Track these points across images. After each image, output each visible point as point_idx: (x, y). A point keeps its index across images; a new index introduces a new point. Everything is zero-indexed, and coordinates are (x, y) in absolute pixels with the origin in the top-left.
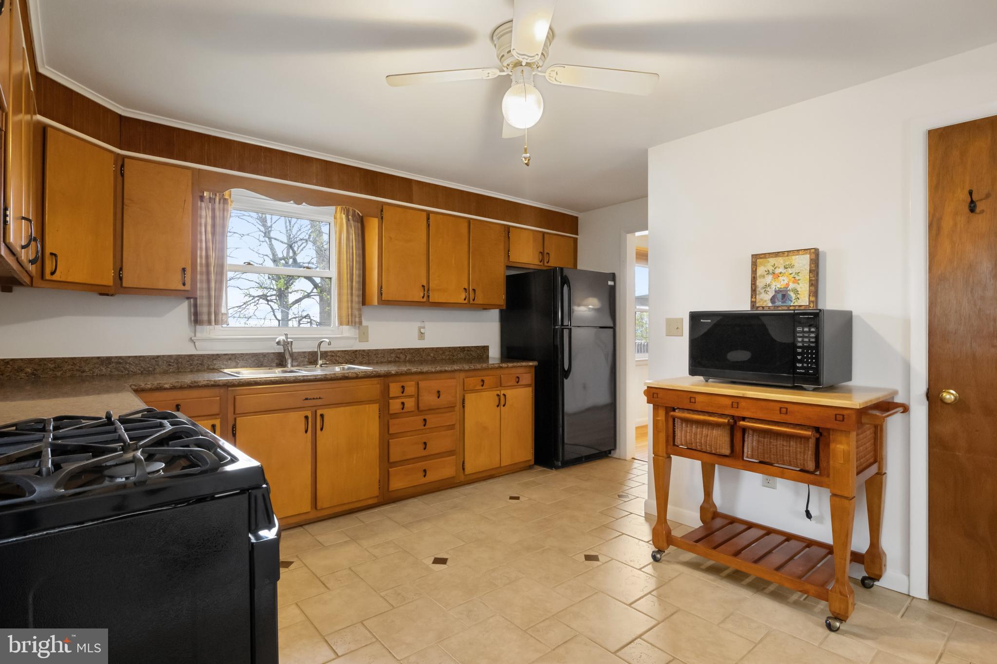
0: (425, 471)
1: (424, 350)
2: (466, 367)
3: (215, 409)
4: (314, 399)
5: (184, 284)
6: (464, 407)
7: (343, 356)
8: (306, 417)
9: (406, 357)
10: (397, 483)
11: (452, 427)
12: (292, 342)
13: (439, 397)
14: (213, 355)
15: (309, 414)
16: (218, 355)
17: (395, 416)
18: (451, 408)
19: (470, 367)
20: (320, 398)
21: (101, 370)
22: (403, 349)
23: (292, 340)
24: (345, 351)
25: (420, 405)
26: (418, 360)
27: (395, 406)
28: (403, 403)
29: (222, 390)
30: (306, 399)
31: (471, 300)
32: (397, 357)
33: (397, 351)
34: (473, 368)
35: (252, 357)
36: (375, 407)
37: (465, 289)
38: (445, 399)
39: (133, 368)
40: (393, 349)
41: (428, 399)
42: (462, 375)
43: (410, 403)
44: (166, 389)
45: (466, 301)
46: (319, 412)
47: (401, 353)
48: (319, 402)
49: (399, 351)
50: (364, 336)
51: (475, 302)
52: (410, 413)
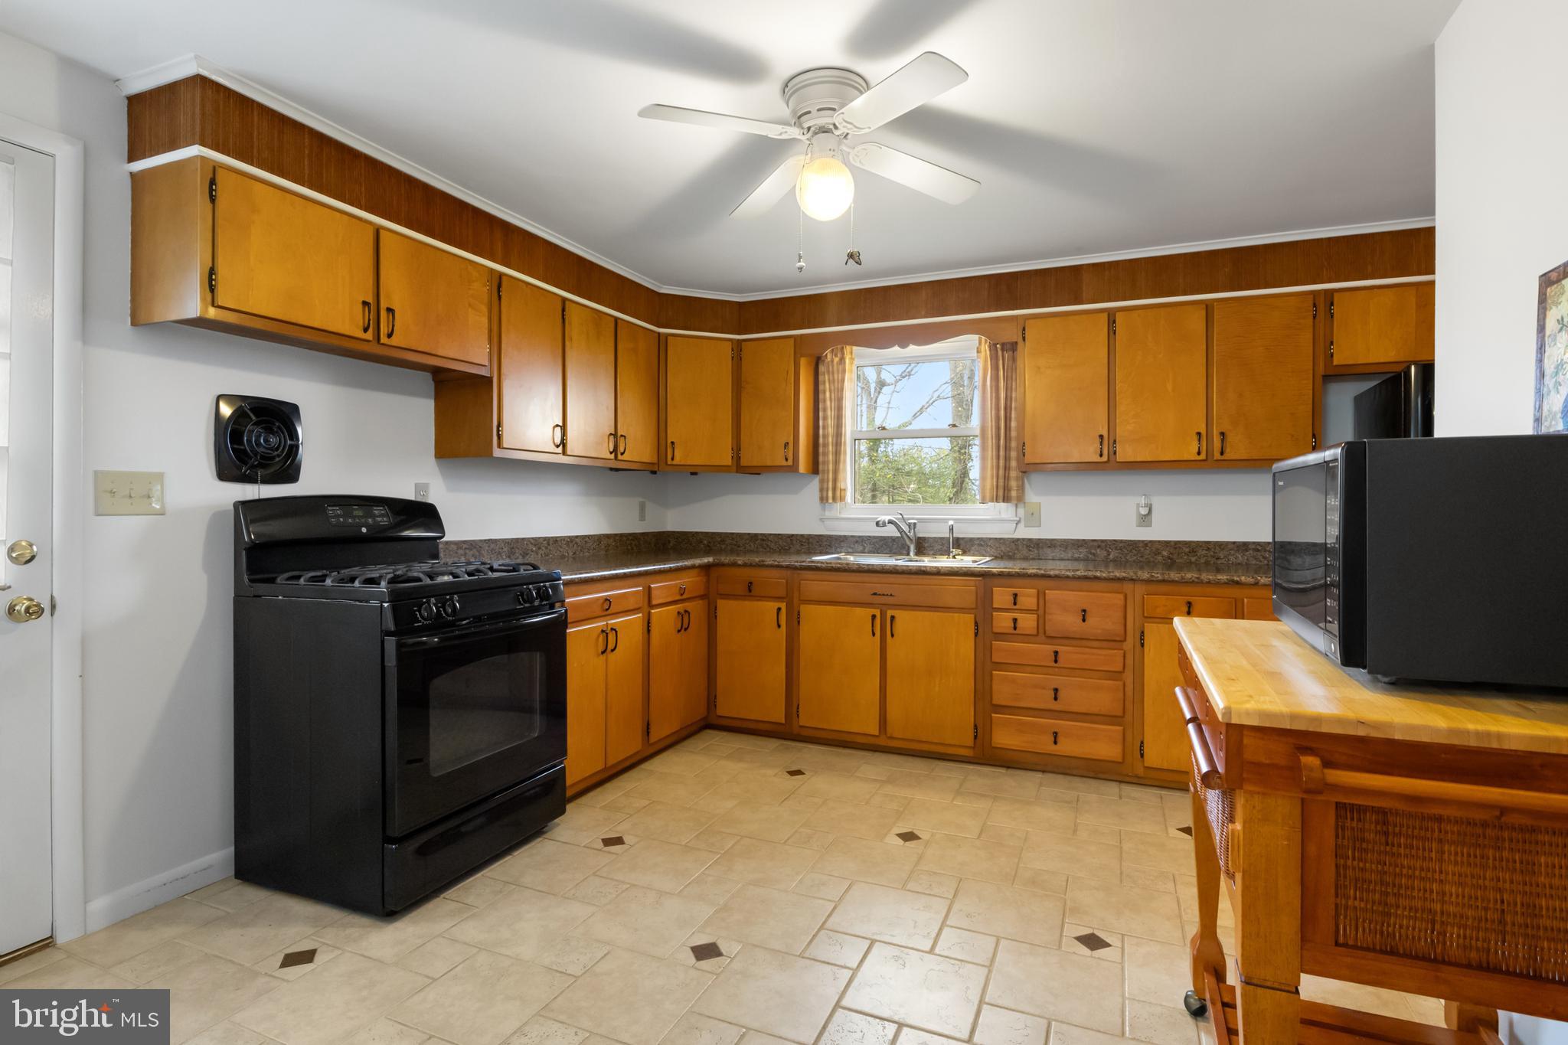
0: (1055, 734)
1: (1146, 544)
2: (1145, 575)
3: (782, 592)
4: (884, 595)
5: (787, 460)
6: (1142, 645)
7: (997, 545)
8: (874, 617)
9: (1109, 555)
10: (1005, 738)
11: (1116, 675)
12: (915, 524)
13: (1084, 620)
14: (840, 536)
15: (877, 613)
16: (845, 536)
17: (1000, 636)
18: (1115, 641)
19: (1152, 576)
20: (891, 595)
21: (750, 546)
22: (1102, 541)
23: (916, 521)
24: (1000, 539)
25: (1047, 628)
26: (1134, 561)
27: (1002, 621)
28: (1015, 620)
29: (789, 572)
30: (875, 594)
31: (1217, 455)
32: (1091, 553)
33: (1092, 543)
34: (1160, 578)
35: (881, 541)
36: (969, 618)
37: (1199, 434)
38: (1097, 624)
39: (772, 545)
40: (1084, 540)
41: (1064, 620)
42: (1140, 589)
43: (1028, 622)
44: (740, 565)
45: (1203, 456)
46: (890, 613)
47: (1099, 547)
48: (890, 600)
49: (1095, 544)
50: (1034, 518)
51: (1228, 455)
52: (1027, 637)
